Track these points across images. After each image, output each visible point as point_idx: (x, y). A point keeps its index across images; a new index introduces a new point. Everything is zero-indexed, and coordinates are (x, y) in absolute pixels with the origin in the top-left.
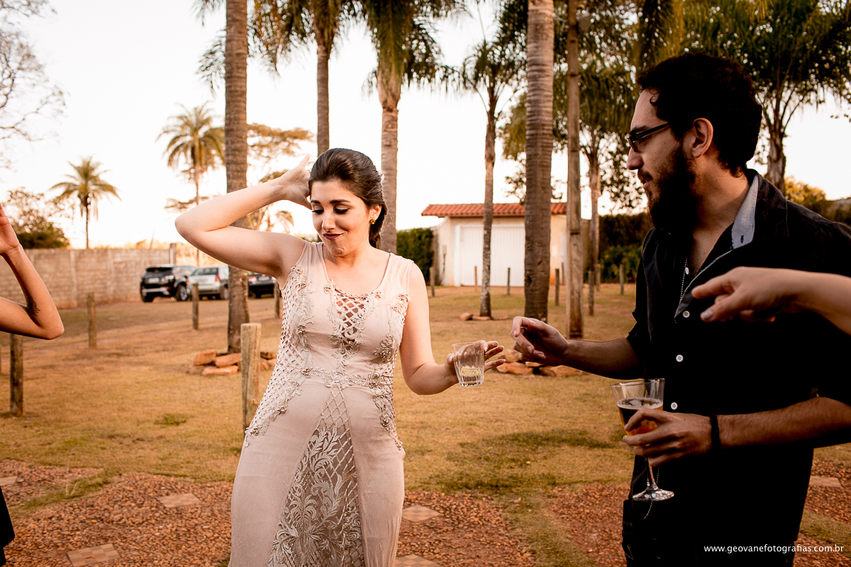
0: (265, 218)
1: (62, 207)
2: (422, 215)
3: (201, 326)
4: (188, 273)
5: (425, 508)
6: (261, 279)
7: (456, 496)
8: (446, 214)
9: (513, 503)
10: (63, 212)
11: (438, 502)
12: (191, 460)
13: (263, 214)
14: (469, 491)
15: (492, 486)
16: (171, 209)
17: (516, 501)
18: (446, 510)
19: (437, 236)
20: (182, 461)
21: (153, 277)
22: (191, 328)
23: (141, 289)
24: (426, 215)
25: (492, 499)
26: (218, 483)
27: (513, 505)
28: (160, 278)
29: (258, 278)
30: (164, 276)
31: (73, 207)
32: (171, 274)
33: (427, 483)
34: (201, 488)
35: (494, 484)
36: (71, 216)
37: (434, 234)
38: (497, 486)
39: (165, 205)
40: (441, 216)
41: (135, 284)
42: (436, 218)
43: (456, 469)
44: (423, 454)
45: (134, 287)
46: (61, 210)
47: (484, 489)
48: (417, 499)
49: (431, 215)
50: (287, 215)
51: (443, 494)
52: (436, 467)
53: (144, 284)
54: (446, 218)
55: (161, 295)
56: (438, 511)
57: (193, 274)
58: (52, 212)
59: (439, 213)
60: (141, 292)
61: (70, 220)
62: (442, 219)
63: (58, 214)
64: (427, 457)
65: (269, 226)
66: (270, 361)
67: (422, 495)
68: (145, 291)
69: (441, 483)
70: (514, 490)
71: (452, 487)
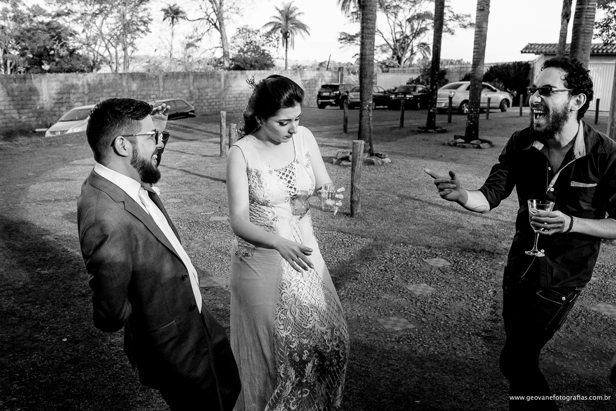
0: (410, 48)
1: (271, 39)
2: (522, 52)
3: (348, 130)
4: (349, 90)
5: (444, 260)
6: (398, 96)
7: (466, 256)
8: (542, 52)
9: (498, 264)
10: (271, 43)
11: (453, 257)
12: (320, 217)
13: (408, 45)
14: (474, 254)
15: (490, 252)
16: (343, 41)
17: (500, 263)
18: (455, 263)
19: (533, 68)
20: (315, 217)
21: (326, 92)
22: (342, 131)
23: (318, 100)
24: (525, 52)
25: (487, 260)
26: (331, 232)
27: (497, 265)
28: (330, 93)
29: (396, 96)
30: (333, 91)
31: (277, 39)
32: (337, 90)
33: (451, 246)
34: (321, 234)
35: (492, 251)
36: (277, 46)
37: (532, 66)
38: (493, 253)
39: (339, 37)
40: (537, 53)
41: (314, 96)
42: (534, 54)
43: (472, 240)
44: (457, 228)
45: (314, 98)
46: (270, 41)
47: (484, 253)
48: (441, 254)
49: (529, 52)
50: (426, 47)
51: (458, 254)
52: (461, 237)
53: (320, 96)
54: (541, 55)
55: (330, 104)
56: (451, 263)
57: (352, 91)
58: (265, 42)
59: (535, 51)
60: (317, 102)
61: (276, 49)
62: (538, 56)
63: (268, 44)
64: (459, 231)
65: (412, 54)
66: (383, 160)
67: (446, 252)
68: (320, 101)
69: (460, 247)
70: (502, 257)
71: (465, 250)
